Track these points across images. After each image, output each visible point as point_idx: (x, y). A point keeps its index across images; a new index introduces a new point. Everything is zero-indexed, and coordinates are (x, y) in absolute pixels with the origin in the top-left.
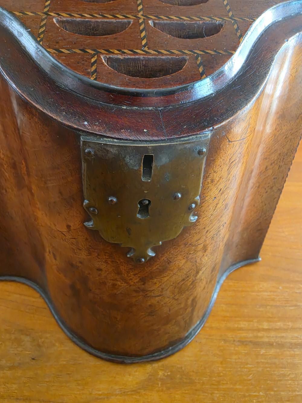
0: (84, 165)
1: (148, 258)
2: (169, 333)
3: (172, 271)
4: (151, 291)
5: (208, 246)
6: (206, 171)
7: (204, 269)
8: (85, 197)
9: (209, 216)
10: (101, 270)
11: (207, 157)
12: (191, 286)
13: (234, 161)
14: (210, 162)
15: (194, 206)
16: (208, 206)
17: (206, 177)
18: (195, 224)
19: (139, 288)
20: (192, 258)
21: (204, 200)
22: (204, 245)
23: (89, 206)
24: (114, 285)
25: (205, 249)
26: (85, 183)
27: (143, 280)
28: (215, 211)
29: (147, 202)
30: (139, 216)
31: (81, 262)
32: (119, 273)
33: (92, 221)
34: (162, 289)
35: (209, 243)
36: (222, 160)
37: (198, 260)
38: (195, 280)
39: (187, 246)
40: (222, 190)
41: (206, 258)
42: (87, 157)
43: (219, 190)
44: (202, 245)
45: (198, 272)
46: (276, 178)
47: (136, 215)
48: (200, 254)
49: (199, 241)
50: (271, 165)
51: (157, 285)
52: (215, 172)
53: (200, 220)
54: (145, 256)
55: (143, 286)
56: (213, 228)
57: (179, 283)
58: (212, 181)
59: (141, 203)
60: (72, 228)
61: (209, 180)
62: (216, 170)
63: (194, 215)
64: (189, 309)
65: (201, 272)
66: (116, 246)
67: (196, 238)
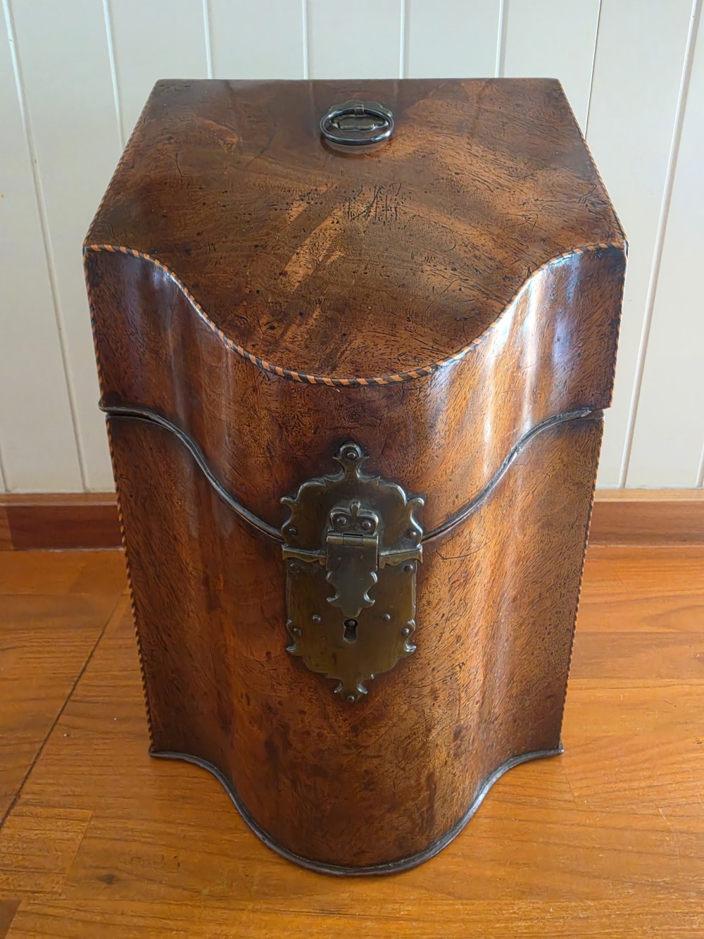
0: (288, 580)
1: (359, 697)
2: (397, 829)
3: (390, 719)
4: (366, 747)
5: (439, 692)
6: (419, 591)
7: (439, 728)
8: (289, 616)
9: (433, 648)
10: (304, 713)
11: (417, 575)
12: (422, 752)
13: (458, 580)
14: (423, 580)
15: (408, 631)
16: (429, 635)
17: (419, 598)
18: (413, 656)
19: (350, 741)
20: (417, 705)
21: (422, 626)
22: (432, 689)
23: (292, 627)
24: (320, 735)
25: (434, 694)
26: (289, 599)
27: (355, 729)
28: (440, 643)
29: (354, 623)
30: (345, 639)
31: (280, 703)
32: (326, 717)
33: (295, 645)
34: (381, 746)
35: (440, 688)
36: (437, 579)
37: (427, 711)
38: (427, 742)
39: (407, 685)
40: (446, 616)
41: (440, 711)
42: (291, 572)
43: (441, 615)
44: (429, 688)
45: (429, 731)
46: (560, 612)
47: (342, 639)
48: (429, 701)
49: (423, 681)
50: (547, 592)
51: (373, 740)
52: (430, 592)
53: (420, 652)
54: (355, 693)
55: (355, 739)
56: (443, 666)
57: (402, 742)
58: (429, 603)
59: (346, 624)
60: (273, 656)
61: (424, 602)
62: (431, 590)
63: (411, 644)
64: (425, 794)
65: (434, 733)
66: (321, 677)
67: (418, 676)
